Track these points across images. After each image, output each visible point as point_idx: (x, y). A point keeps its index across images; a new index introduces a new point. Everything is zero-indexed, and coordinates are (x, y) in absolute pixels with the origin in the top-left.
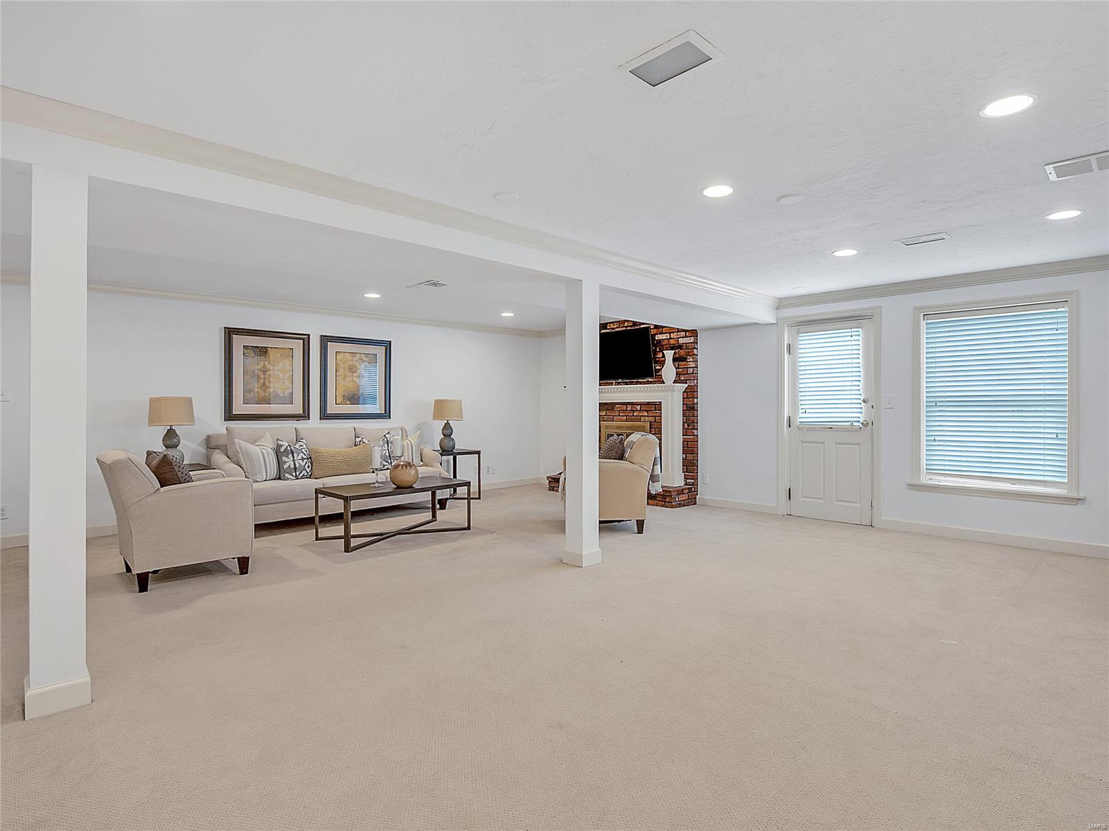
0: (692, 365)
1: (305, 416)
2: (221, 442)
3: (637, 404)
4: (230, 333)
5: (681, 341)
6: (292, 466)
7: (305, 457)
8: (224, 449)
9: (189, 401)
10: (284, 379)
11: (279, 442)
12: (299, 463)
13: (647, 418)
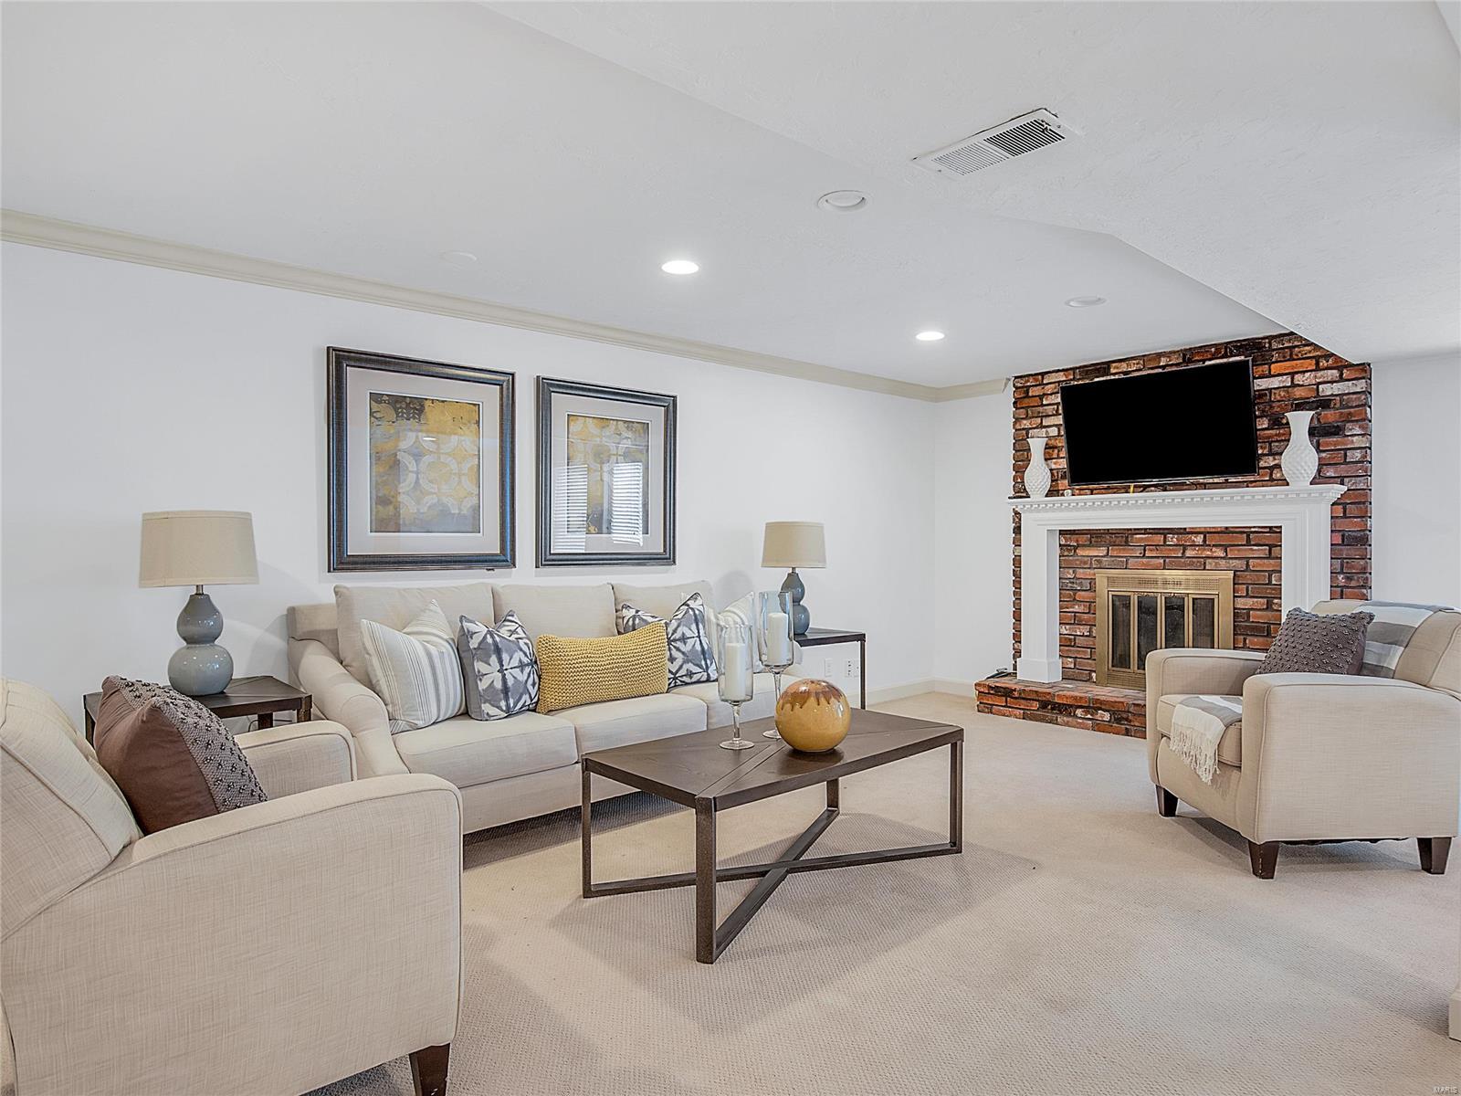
0: (1358, 441)
1: (504, 559)
2: (323, 623)
3: (1195, 532)
4: (340, 361)
5: (1326, 390)
6: (499, 685)
7: (526, 660)
8: (332, 643)
9: (244, 521)
10: (460, 475)
11: (466, 624)
12: (517, 676)
13: (1223, 562)
